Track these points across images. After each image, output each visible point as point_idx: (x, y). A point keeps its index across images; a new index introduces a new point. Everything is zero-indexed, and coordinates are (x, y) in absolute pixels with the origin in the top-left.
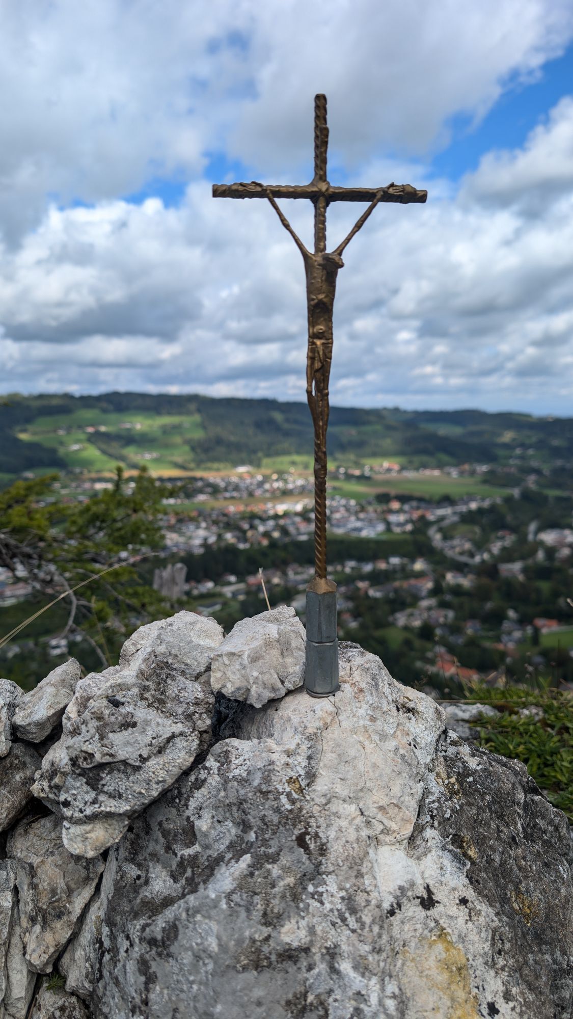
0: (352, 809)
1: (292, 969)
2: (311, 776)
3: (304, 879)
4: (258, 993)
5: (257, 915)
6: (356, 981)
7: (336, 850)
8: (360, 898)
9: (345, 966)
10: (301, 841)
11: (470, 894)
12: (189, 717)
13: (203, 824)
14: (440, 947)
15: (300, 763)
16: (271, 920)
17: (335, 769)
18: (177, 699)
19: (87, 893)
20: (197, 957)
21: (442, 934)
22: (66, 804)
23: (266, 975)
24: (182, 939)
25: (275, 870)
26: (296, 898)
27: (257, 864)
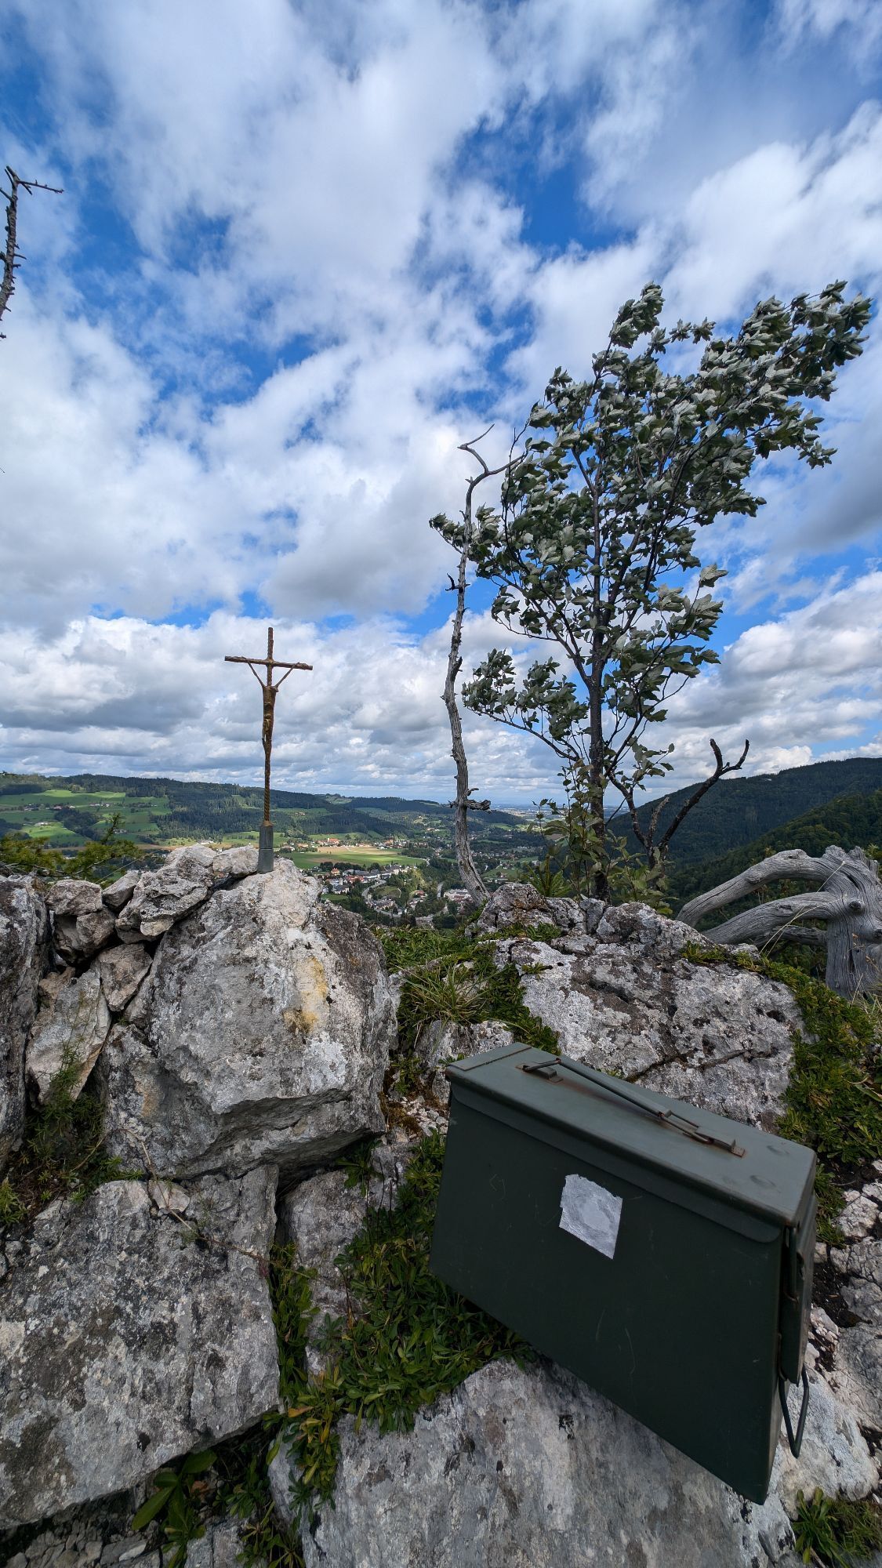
0: (277, 912)
1: (249, 965)
2: (259, 899)
3: (255, 933)
4: (233, 974)
5: (234, 946)
6: (276, 970)
7: (269, 924)
8: (279, 941)
9: (272, 966)
10: (254, 920)
11: (328, 948)
12: (203, 881)
13: (209, 924)
14: (312, 963)
15: (255, 895)
16: (240, 947)
17: (270, 897)
18: (197, 874)
19: (144, 973)
20: (206, 966)
21: (314, 958)
22: (144, 913)
23: (237, 968)
24: (199, 962)
25: (243, 930)
26: (251, 940)
27: (235, 928)
